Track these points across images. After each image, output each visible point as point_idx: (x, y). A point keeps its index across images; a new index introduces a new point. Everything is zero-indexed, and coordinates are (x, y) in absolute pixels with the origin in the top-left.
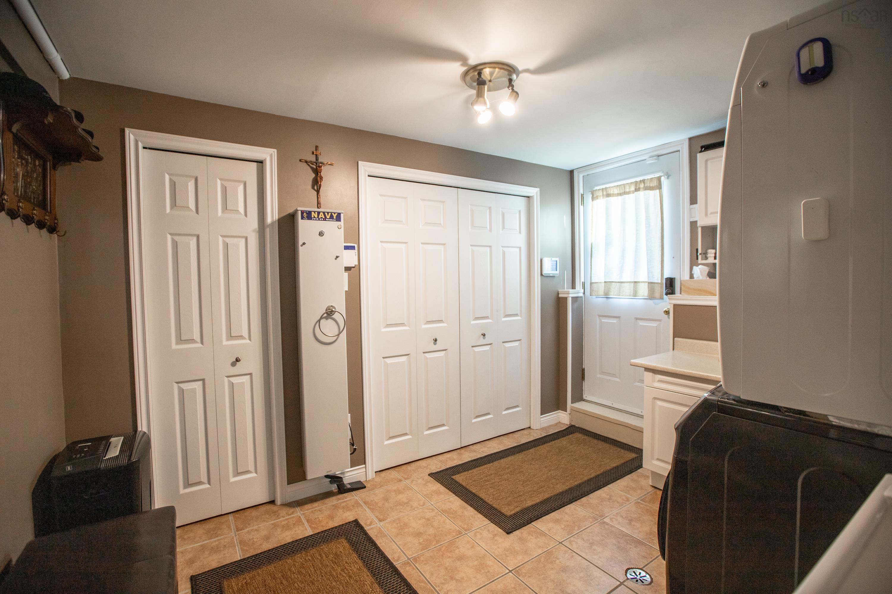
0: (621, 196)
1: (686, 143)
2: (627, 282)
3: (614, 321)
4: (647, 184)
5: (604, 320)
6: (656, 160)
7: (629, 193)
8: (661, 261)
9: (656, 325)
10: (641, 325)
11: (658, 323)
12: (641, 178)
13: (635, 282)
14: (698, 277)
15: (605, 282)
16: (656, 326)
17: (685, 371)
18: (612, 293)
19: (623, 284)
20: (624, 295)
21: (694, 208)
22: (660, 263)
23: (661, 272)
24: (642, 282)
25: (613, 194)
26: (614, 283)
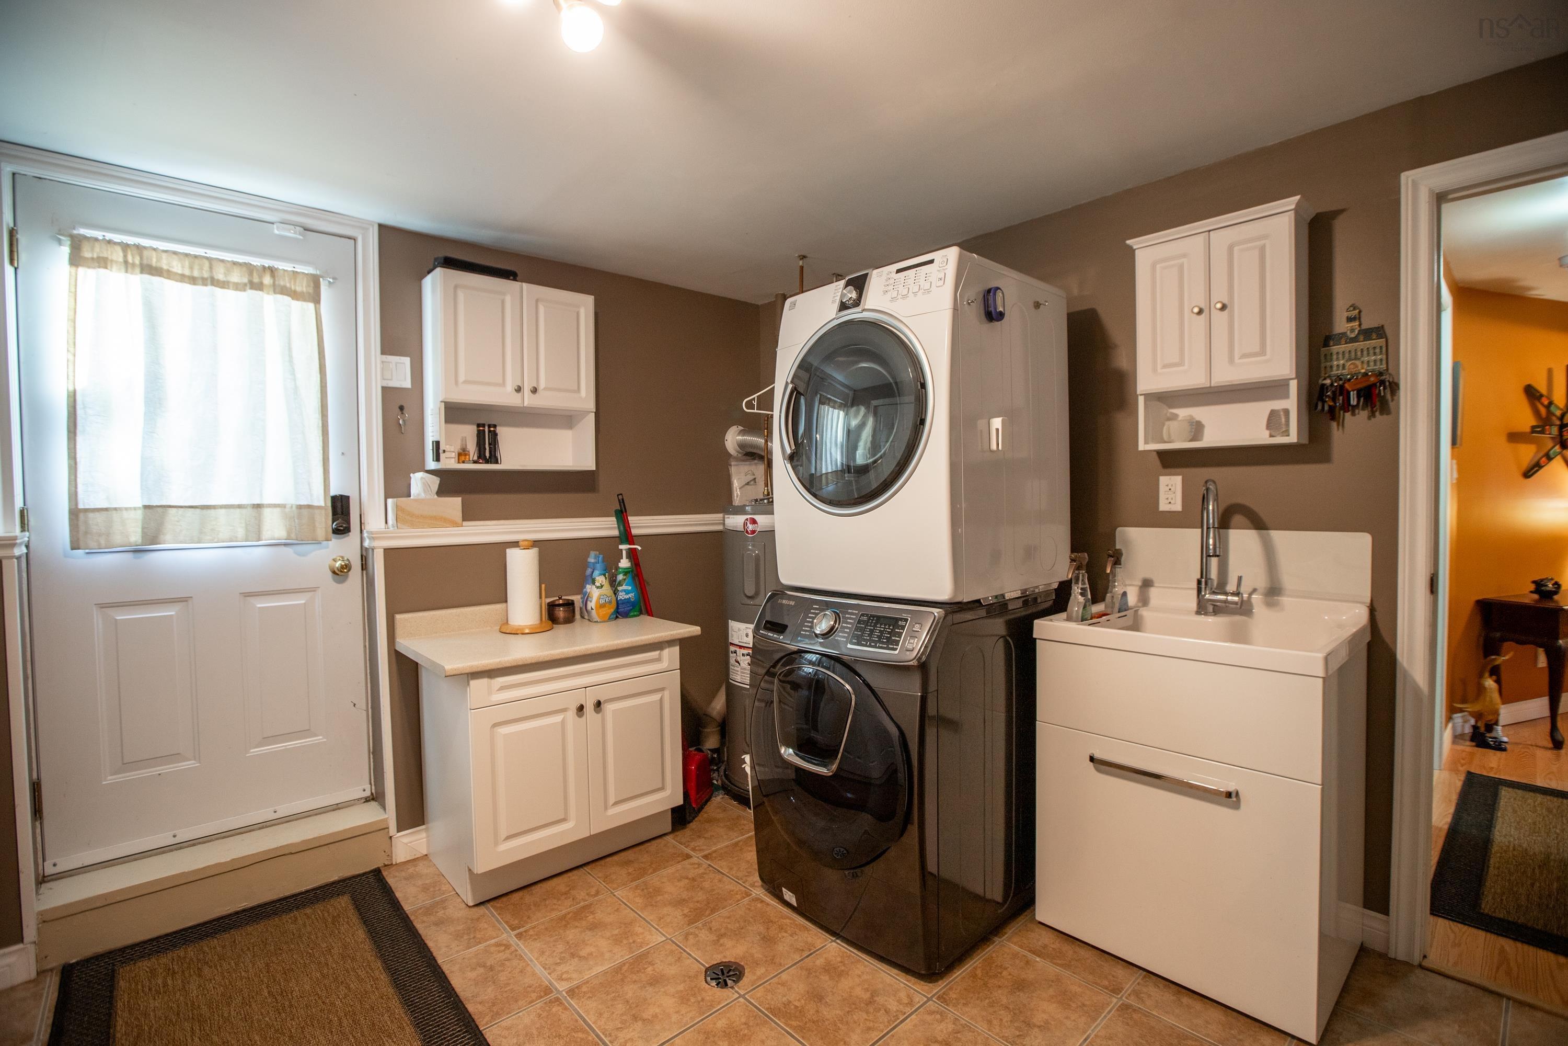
0: (194, 284)
1: (373, 230)
2: (222, 507)
3: (169, 612)
4: (285, 282)
5: (122, 616)
6: (300, 234)
7: (223, 285)
8: (321, 459)
9: (303, 602)
10: (260, 608)
11: (308, 595)
12: (267, 263)
13: (258, 507)
14: (418, 495)
15: (146, 507)
16: (305, 603)
17: (552, 652)
18: (168, 537)
19: (212, 512)
20: (216, 540)
21: (389, 362)
22: (321, 463)
23: (323, 484)
24: (270, 506)
25: (168, 271)
26: (174, 510)
